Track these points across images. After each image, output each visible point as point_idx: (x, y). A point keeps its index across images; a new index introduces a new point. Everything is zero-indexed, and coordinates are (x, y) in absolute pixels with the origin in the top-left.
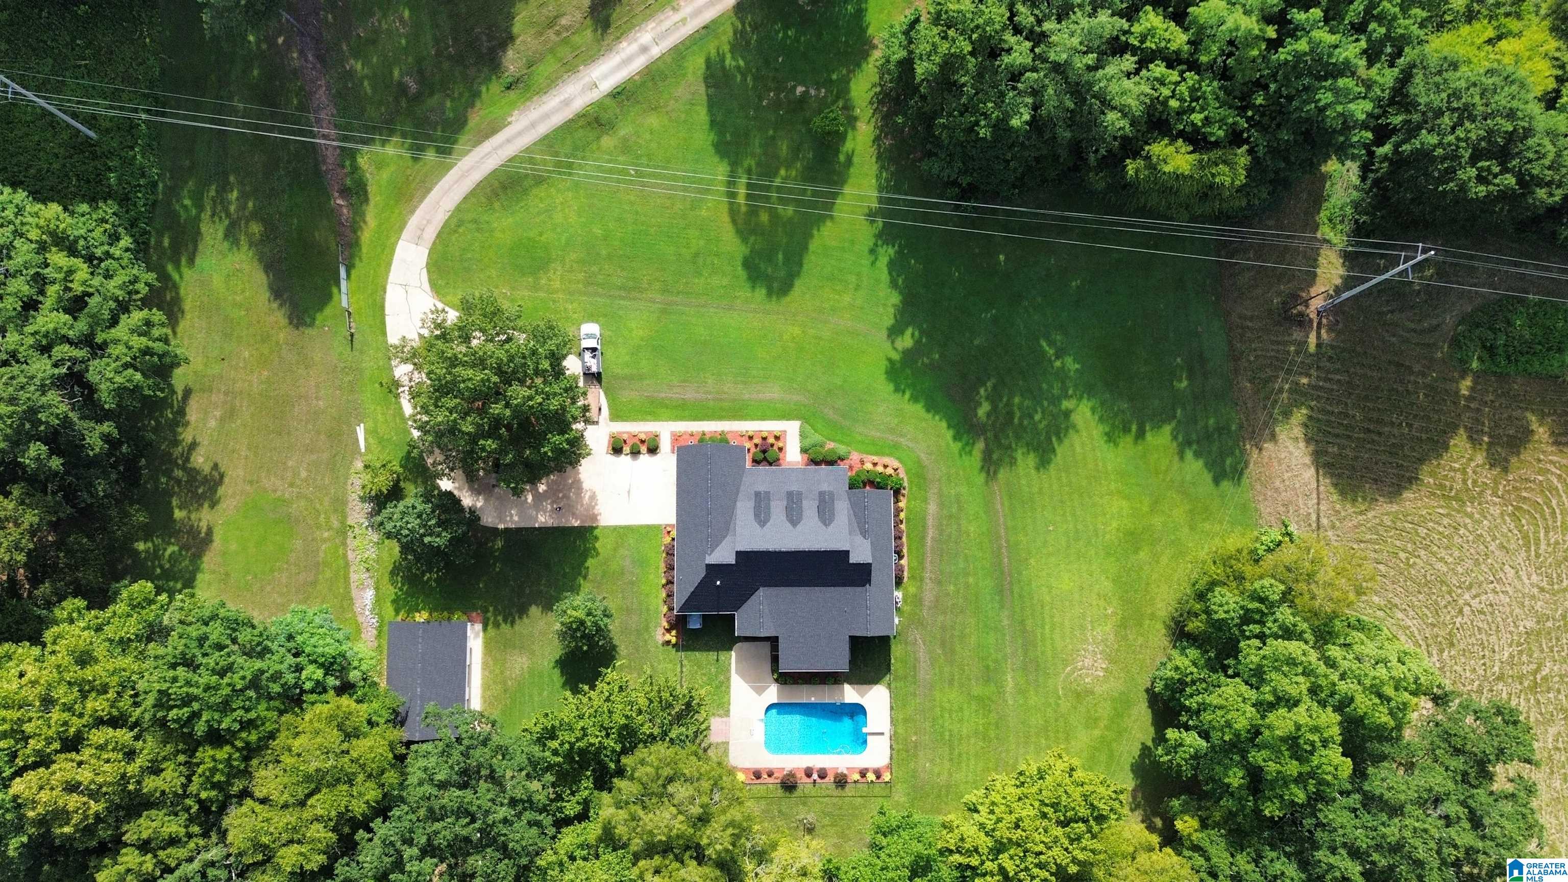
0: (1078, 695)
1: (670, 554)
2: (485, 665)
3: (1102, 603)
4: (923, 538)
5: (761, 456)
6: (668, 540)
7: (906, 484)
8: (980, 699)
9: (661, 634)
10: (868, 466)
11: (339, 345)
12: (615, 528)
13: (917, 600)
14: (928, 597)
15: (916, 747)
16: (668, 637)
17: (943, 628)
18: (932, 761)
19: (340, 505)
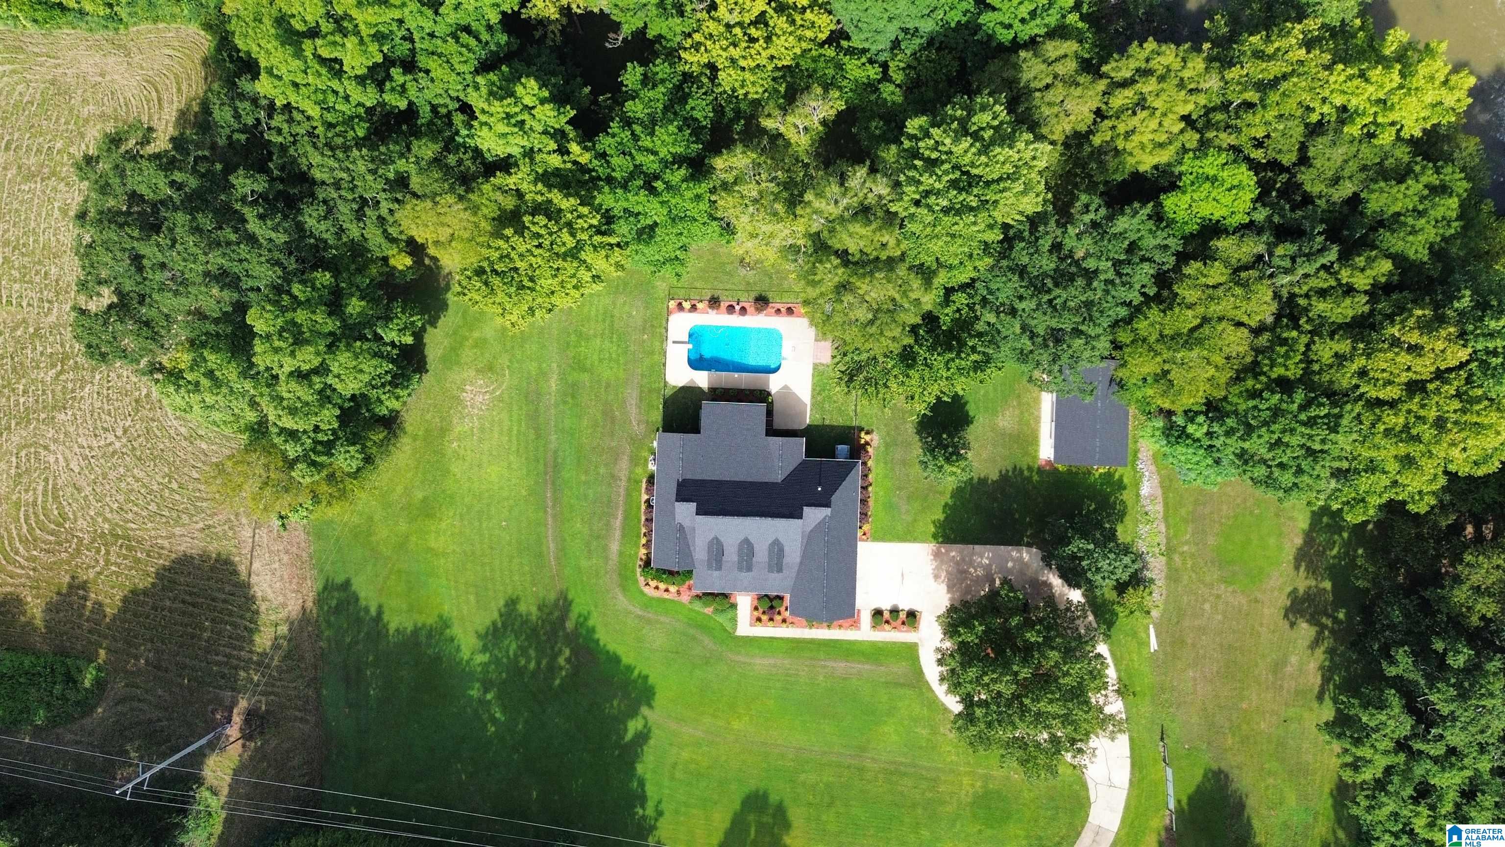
0: (490, 368)
1: (864, 515)
2: (1038, 420)
3: (462, 452)
4: (626, 518)
5: (775, 603)
6: (866, 527)
7: (639, 570)
8: (583, 369)
9: (874, 440)
10: (673, 589)
11: (1174, 730)
12: (915, 540)
13: (635, 461)
14: (624, 464)
15: (644, 329)
16: (868, 438)
17: (612, 434)
18: (630, 315)
19: (1173, 576)
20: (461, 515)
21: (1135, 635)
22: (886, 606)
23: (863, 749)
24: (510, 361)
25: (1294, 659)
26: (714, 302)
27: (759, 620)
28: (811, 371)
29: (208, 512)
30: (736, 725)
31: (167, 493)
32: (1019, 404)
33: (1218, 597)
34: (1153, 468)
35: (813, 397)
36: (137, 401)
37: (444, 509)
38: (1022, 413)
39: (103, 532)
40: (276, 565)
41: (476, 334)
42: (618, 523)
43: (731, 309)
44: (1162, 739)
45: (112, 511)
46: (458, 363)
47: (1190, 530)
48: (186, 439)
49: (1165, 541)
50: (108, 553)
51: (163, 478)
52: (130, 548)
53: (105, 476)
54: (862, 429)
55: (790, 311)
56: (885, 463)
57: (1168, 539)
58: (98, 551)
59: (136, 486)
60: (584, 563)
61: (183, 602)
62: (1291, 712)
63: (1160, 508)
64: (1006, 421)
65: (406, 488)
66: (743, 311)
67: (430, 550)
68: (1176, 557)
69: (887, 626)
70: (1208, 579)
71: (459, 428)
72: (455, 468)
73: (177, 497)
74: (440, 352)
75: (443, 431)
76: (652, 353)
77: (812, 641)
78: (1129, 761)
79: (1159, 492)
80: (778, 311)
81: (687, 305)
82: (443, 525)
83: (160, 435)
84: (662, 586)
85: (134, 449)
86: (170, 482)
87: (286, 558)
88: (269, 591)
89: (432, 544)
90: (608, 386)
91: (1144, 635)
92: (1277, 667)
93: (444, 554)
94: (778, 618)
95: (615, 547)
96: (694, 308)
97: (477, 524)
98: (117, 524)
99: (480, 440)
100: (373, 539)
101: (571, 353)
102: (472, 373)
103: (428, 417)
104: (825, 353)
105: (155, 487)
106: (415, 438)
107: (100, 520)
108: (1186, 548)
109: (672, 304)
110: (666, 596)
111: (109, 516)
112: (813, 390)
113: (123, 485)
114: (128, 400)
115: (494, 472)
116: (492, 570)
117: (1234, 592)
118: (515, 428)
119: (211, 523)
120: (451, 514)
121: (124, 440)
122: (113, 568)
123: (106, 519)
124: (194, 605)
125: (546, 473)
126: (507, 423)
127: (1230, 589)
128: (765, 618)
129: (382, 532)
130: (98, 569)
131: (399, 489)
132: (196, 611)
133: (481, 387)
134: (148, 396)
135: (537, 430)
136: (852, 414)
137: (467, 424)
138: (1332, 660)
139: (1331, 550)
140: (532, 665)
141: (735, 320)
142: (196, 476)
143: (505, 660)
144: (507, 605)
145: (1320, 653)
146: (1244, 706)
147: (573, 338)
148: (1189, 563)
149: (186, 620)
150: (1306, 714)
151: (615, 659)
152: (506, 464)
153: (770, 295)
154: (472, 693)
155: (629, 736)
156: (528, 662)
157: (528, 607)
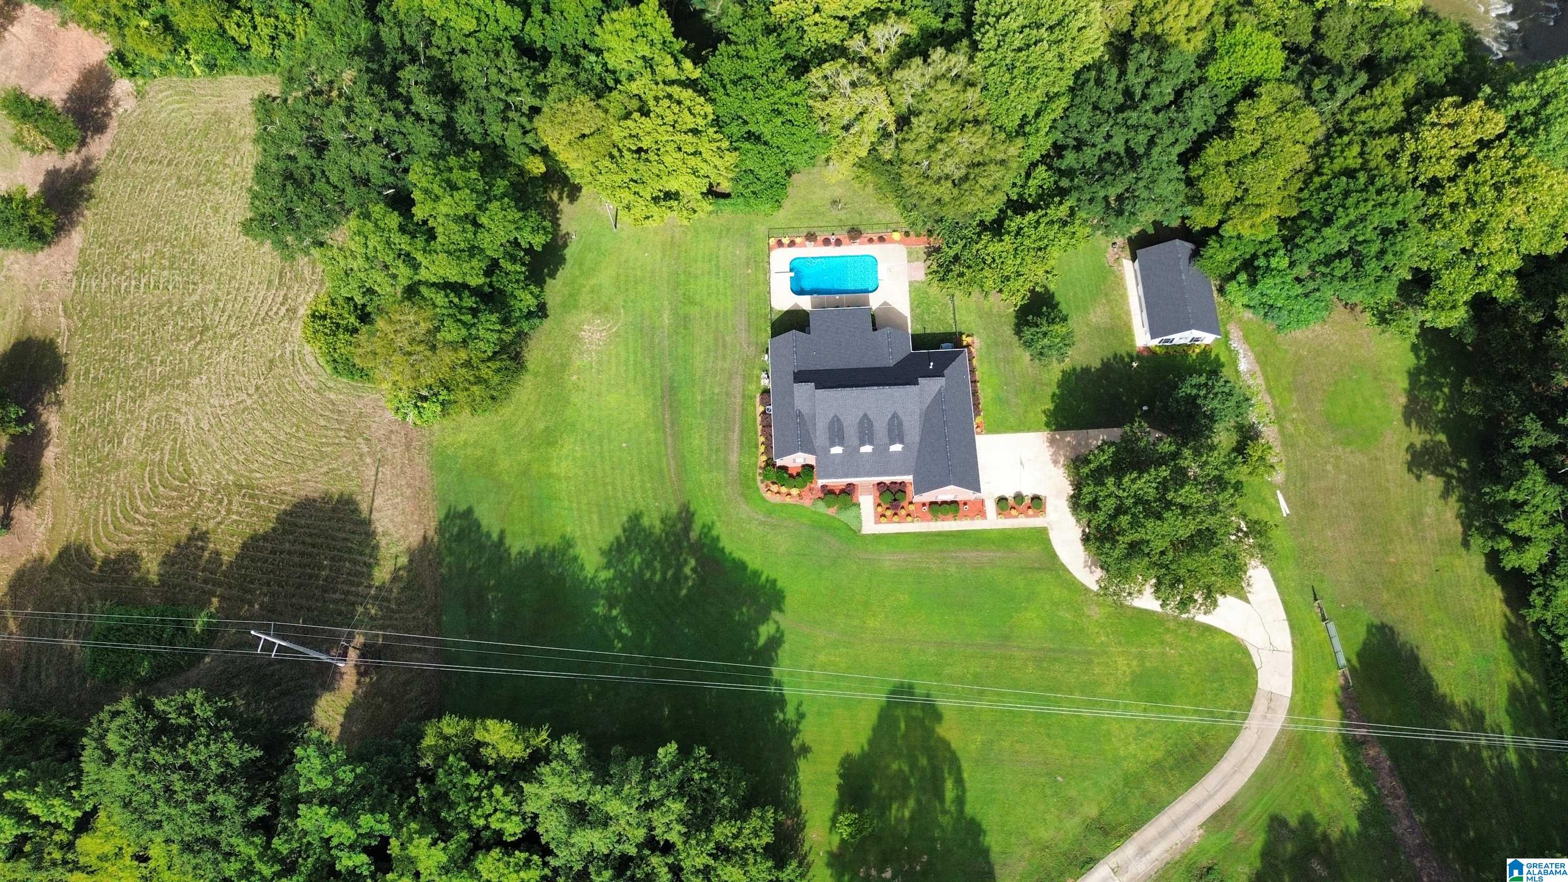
0: (607, 309)
1: (977, 405)
3: (582, 384)
4: (742, 432)
6: (980, 421)
7: (759, 478)
8: (693, 303)
9: (976, 343)
10: (795, 491)
11: (1326, 590)
12: (1029, 430)
13: (747, 378)
14: (738, 382)
15: (748, 264)
16: (969, 340)
17: (724, 357)
18: (734, 255)
19: (1288, 442)
20: (582, 440)
21: (1264, 501)
22: (1009, 494)
23: (1006, 638)
24: (625, 301)
25: (1429, 510)
26: (811, 237)
27: (883, 515)
28: (907, 288)
29: (333, 456)
30: (871, 623)
31: (293, 442)
32: (1109, 301)
33: (1338, 458)
34: (1246, 346)
35: (912, 310)
36: (271, 361)
37: (565, 436)
38: (1112, 308)
39: (227, 484)
40: (399, 499)
41: (593, 282)
42: (736, 436)
43: (827, 242)
44: (1316, 599)
45: (238, 462)
46: (576, 307)
47: (1295, 398)
48: (315, 391)
49: (1272, 411)
50: (230, 503)
51: (291, 428)
52: (252, 497)
53: (234, 430)
54: (961, 334)
55: (882, 239)
56: (989, 362)
57: (1275, 408)
58: (220, 502)
59: (264, 438)
60: (704, 477)
61: (303, 543)
62: (1441, 561)
63: (1260, 381)
64: (1098, 315)
65: (528, 420)
66: (838, 243)
67: (550, 475)
68: (1288, 425)
69: (1013, 512)
70: (1323, 442)
71: (577, 363)
72: (575, 399)
73: (304, 445)
74: (558, 299)
75: (564, 367)
76: (757, 284)
77: (939, 534)
78: (1286, 623)
79: (1257, 368)
80: (871, 240)
81: (786, 241)
82: (565, 451)
83: (290, 389)
84: (784, 490)
85: (264, 403)
86: (297, 431)
87: (408, 492)
88: (390, 526)
89: (554, 470)
90: (717, 316)
91: (1273, 501)
92: (1415, 519)
93: (567, 478)
94: (903, 512)
95: (734, 458)
96: (792, 244)
97: (597, 448)
98: (242, 475)
99: (599, 372)
100: (496, 469)
101: (680, 292)
102: (589, 315)
103: (549, 355)
104: (919, 271)
105: (282, 437)
106: (536, 375)
107: (225, 472)
108: (1294, 416)
109: (772, 241)
110: (788, 500)
111: (235, 468)
112: (911, 304)
113: (250, 438)
114: (261, 361)
115: (612, 399)
116: (614, 489)
117: (1352, 452)
118: (631, 359)
119: (335, 466)
120: (572, 440)
121: (255, 397)
122: (234, 517)
123: (231, 471)
124: (313, 546)
125: (663, 397)
126: (623, 354)
127: (1348, 450)
128: (888, 513)
129: (504, 463)
130: (219, 519)
131: (522, 422)
132: (315, 551)
133: (598, 325)
134: (281, 356)
135: (653, 358)
136: (952, 322)
137: (586, 359)
138: (1467, 507)
139: (1437, 405)
140: (658, 577)
141: (831, 251)
142: (323, 423)
143: (630, 575)
144: (630, 519)
145: (1453, 500)
146: (1392, 560)
147: (682, 277)
148: (1302, 429)
149: (305, 561)
150: (1457, 562)
151: (741, 566)
152: (624, 391)
153: (862, 228)
154: (596, 610)
155: (762, 641)
156: (654, 573)
157: (652, 521)
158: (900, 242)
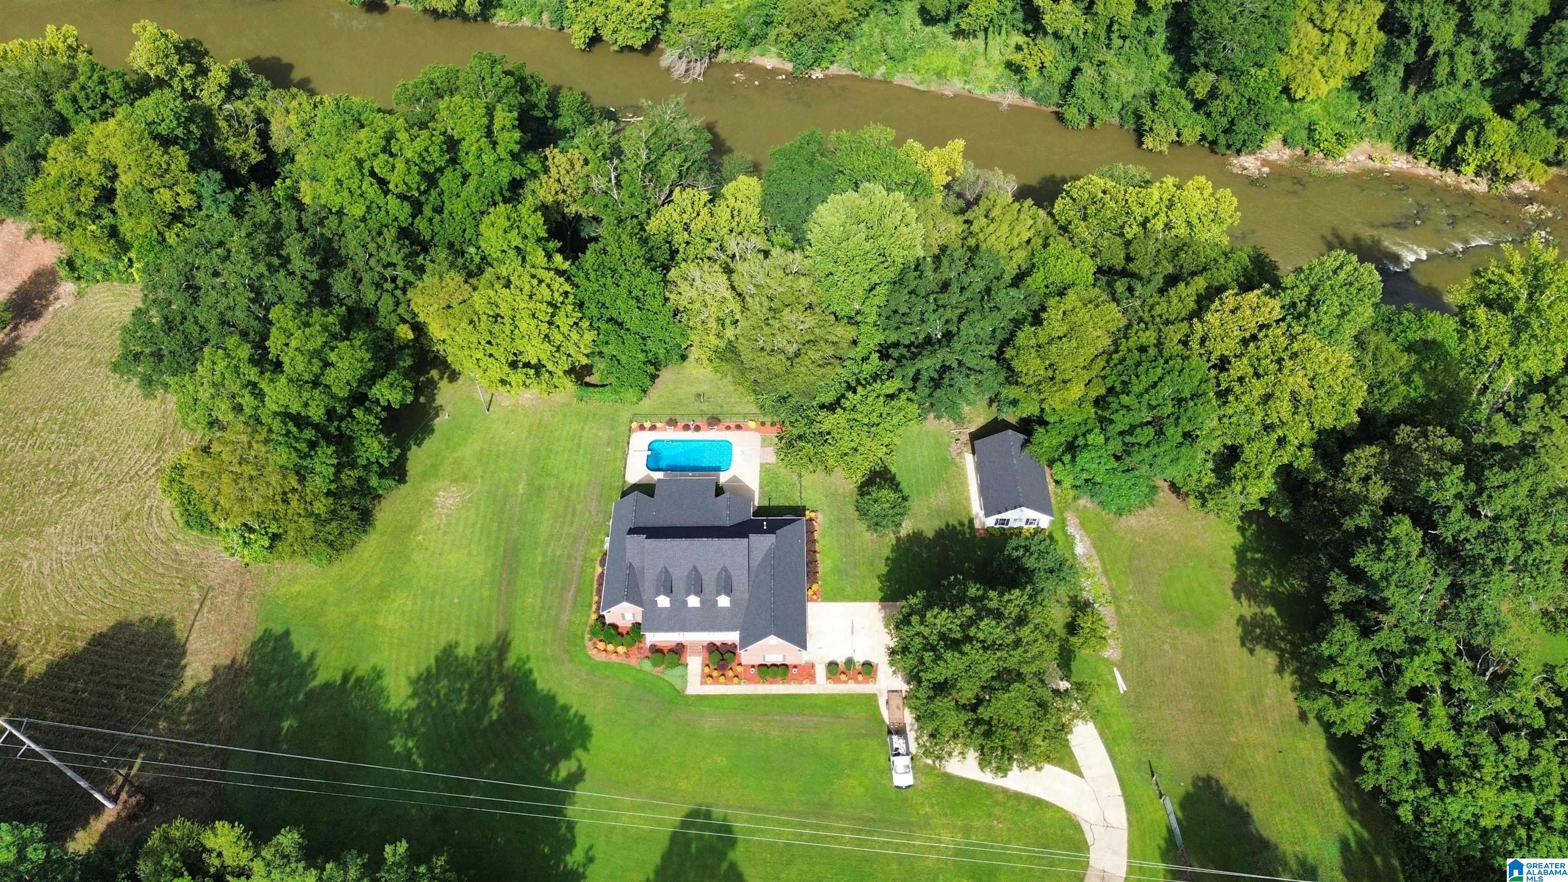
0: (465, 478)
1: (812, 576)
2: (968, 499)
3: (425, 543)
4: (578, 591)
5: (726, 656)
6: (815, 587)
7: (587, 636)
8: (550, 475)
9: (819, 517)
10: (621, 649)
11: (1164, 766)
12: (865, 599)
13: (591, 543)
14: (581, 546)
15: (609, 444)
16: (813, 515)
17: (571, 523)
20: (415, 595)
21: (1100, 676)
22: (841, 660)
23: (825, 806)
24: (484, 472)
26: (672, 422)
27: (710, 676)
28: (758, 469)
30: (682, 785)
32: (949, 488)
33: (1175, 638)
34: (1083, 532)
35: (761, 488)
36: (128, 514)
38: (953, 493)
39: (50, 625)
40: (217, 644)
41: (456, 455)
42: (570, 595)
43: (686, 428)
44: (1153, 776)
46: (435, 476)
47: (1131, 581)
49: (1109, 591)
50: (47, 643)
52: (71, 638)
54: (807, 508)
55: (738, 427)
56: (831, 536)
57: (1112, 589)
58: (38, 641)
60: (532, 634)
62: (1284, 743)
63: (1097, 564)
65: (365, 576)
66: (697, 429)
67: (375, 627)
69: (843, 677)
71: (426, 524)
72: (416, 556)
73: (137, 590)
74: (420, 467)
75: (411, 528)
76: (615, 460)
78: (1122, 799)
79: (1094, 552)
80: (728, 428)
81: (647, 425)
83: (139, 539)
84: (610, 647)
86: (134, 578)
87: (227, 637)
90: (571, 487)
91: (1109, 678)
92: (1255, 700)
93: (392, 631)
94: (730, 673)
95: (565, 616)
96: (653, 428)
97: (429, 602)
99: (445, 533)
100: (323, 619)
101: (540, 465)
102: (447, 483)
103: (399, 516)
104: (770, 453)
106: (383, 533)
107: (51, 614)
108: (1131, 597)
109: (634, 425)
110: (613, 657)
112: (761, 482)
115: (453, 558)
117: (1189, 634)
118: (480, 522)
120: (405, 595)
121: (102, 546)
122: (47, 656)
125: (504, 558)
126: (472, 518)
128: (715, 674)
129: (332, 614)
131: (358, 577)
133: (454, 492)
134: (139, 510)
135: (501, 522)
137: (435, 521)
141: (690, 435)
144: (445, 650)
145: (1288, 674)
146: (1233, 740)
147: (544, 453)
148: (1139, 610)
150: (1301, 745)
158: (756, 430)
